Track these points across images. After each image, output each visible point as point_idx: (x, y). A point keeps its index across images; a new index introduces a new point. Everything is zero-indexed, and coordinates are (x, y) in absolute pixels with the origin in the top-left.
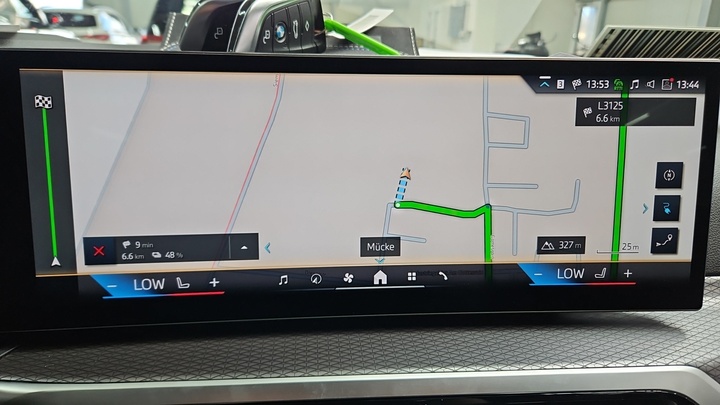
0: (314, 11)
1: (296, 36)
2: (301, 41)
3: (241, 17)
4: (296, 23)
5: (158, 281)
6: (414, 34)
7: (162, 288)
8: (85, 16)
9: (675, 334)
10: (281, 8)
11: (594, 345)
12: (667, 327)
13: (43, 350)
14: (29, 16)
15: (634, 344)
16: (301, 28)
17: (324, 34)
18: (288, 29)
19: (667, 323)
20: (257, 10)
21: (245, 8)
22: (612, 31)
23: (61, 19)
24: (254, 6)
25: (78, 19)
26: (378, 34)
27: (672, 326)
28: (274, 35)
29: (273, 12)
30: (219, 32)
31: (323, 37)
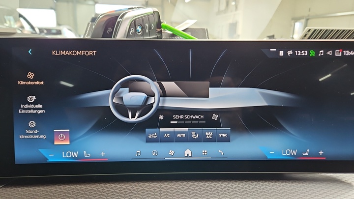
0: (157, 20)
1: (147, 31)
2: (149, 34)
3: (119, 22)
4: (147, 25)
5: (75, 153)
6: (207, 32)
7: (76, 156)
8: (57, 30)
9: (348, 186)
10: (140, 18)
11: (303, 192)
12: (343, 182)
13: (17, 187)
14: (31, 30)
15: (325, 191)
16: (150, 28)
17: (161, 31)
18: (143, 28)
19: (343, 180)
20: (127, 19)
21: (121, 18)
22: (309, 30)
23: (45, 31)
24: (126, 16)
25: (54, 31)
26: (189, 32)
27: (346, 182)
28: (136, 31)
29: (135, 19)
30: (110, 30)
31: (161, 32)
